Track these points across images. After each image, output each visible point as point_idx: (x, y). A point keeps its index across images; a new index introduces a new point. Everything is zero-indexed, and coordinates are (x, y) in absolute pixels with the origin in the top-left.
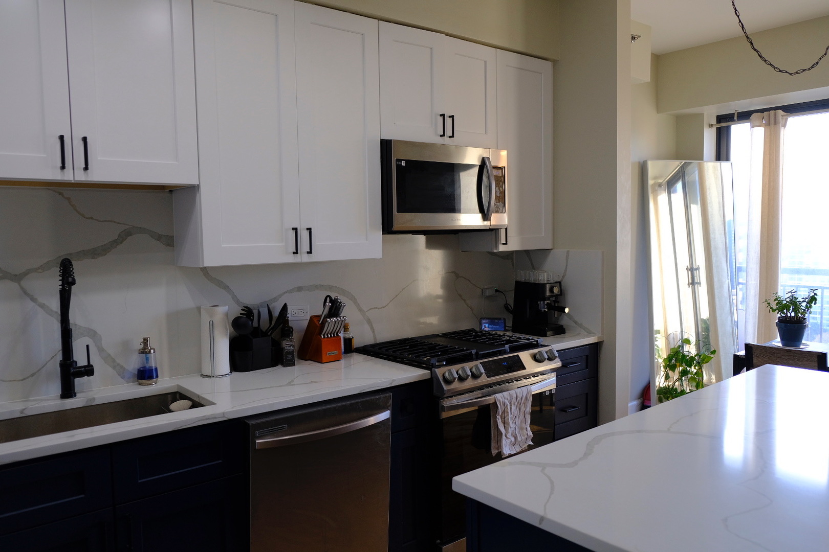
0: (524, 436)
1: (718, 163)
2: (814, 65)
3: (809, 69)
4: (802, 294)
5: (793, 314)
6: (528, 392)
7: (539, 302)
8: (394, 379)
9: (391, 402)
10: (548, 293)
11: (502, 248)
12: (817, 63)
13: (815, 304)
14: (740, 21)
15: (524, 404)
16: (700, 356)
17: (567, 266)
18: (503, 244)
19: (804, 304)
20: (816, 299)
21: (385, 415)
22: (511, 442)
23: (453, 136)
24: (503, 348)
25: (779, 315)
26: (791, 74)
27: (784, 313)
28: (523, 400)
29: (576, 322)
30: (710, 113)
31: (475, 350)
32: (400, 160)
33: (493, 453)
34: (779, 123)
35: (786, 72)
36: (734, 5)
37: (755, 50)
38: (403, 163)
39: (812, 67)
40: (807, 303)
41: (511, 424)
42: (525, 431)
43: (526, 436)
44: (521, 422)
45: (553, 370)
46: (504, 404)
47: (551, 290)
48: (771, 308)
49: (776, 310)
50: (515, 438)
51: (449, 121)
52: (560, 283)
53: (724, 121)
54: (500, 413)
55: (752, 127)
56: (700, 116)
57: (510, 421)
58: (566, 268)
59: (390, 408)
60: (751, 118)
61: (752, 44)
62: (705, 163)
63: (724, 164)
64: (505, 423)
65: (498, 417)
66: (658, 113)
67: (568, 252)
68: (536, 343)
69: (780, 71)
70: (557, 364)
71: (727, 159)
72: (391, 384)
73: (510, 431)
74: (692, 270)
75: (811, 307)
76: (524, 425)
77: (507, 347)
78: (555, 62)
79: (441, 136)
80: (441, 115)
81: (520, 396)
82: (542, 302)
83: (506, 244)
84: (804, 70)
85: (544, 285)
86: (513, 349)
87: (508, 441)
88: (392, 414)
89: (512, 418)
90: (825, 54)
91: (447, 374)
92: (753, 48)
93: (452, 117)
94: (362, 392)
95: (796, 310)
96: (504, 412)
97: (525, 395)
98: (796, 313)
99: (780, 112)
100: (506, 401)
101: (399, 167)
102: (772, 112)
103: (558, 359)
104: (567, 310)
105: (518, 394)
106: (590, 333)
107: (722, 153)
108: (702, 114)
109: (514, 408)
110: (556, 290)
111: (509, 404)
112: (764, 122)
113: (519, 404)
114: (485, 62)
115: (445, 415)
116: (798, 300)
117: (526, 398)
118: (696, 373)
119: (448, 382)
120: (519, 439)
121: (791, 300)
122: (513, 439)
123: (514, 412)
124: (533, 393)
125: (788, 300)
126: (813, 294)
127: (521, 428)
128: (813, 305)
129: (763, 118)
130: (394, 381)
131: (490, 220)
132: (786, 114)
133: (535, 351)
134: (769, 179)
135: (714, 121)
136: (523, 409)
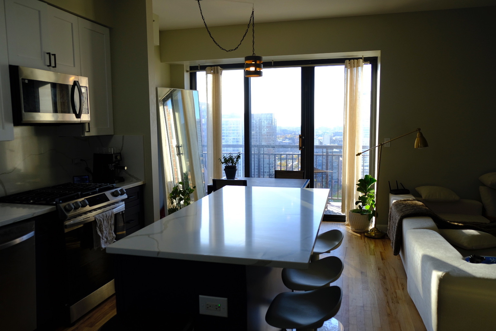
0: (111, 237)
1: (191, 91)
2: (236, 48)
3: (234, 50)
4: (234, 156)
5: (231, 164)
6: (112, 213)
7: (109, 165)
8: (35, 212)
9: (34, 226)
10: (114, 159)
11: (87, 134)
12: (237, 48)
13: (240, 159)
14: (205, 22)
15: (110, 219)
16: (188, 190)
17: (123, 144)
18: (87, 132)
19: (235, 159)
20: (240, 157)
21: (31, 234)
22: (105, 241)
23: (55, 67)
24: (95, 190)
25: (225, 165)
26: (227, 51)
27: (227, 164)
28: (110, 217)
29: (130, 175)
30: (187, 64)
31: (80, 192)
32: (25, 79)
33: (95, 249)
34: (219, 73)
35: (225, 50)
36: (201, 14)
37: (212, 37)
38: (26, 81)
39: (235, 49)
40: (237, 158)
41: (104, 231)
42: (112, 234)
43: (112, 237)
44: (109, 230)
45: (122, 201)
46: (100, 220)
47: (116, 157)
48: (222, 162)
49: (224, 162)
50: (107, 239)
51: (52, 57)
52: (120, 153)
53: (193, 71)
54: (98, 226)
55: (207, 74)
56: (182, 66)
57: (104, 230)
58: (123, 145)
59: (34, 229)
60: (206, 69)
61: (210, 34)
62: (185, 90)
63: (194, 92)
64: (101, 231)
65: (97, 228)
66: (161, 62)
67: (123, 137)
68: (112, 186)
69: (222, 49)
70: (125, 196)
71: (195, 89)
72: (33, 215)
73: (104, 235)
74: (178, 147)
75: (238, 160)
76: (111, 231)
77: (97, 189)
78: (111, 29)
79: (48, 66)
80: (47, 53)
81: (108, 215)
82: (110, 165)
83: (89, 131)
84: (232, 50)
85: (112, 155)
86: (100, 191)
87: (103, 241)
88: (36, 233)
89: (104, 228)
90: (240, 44)
91: (67, 207)
92: (211, 36)
93: (55, 55)
94: (16, 222)
95: (232, 162)
96: (100, 225)
97: (110, 215)
98: (232, 164)
99: (219, 68)
100: (101, 219)
101: (24, 83)
102: (216, 67)
103: (125, 194)
104: (126, 168)
105: (107, 214)
106: (138, 180)
107: (193, 86)
108: (183, 65)
109: (105, 222)
110: (118, 157)
111: (102, 220)
112: (212, 72)
113: (108, 220)
114: (72, 24)
115: (66, 231)
116: (233, 157)
117: (111, 216)
118: (187, 199)
119: (68, 211)
120: (109, 239)
121: (230, 158)
122: (106, 240)
123: (105, 225)
124: (114, 213)
125: (229, 158)
126: (239, 155)
127: (109, 233)
128: (239, 159)
129: (212, 70)
130: (34, 213)
131: (80, 118)
132: (221, 69)
133: (113, 190)
134: (216, 100)
135: (189, 70)
136: (110, 222)
